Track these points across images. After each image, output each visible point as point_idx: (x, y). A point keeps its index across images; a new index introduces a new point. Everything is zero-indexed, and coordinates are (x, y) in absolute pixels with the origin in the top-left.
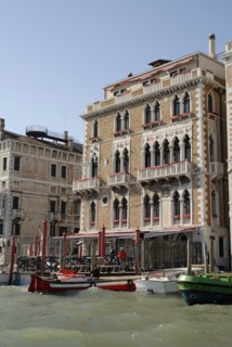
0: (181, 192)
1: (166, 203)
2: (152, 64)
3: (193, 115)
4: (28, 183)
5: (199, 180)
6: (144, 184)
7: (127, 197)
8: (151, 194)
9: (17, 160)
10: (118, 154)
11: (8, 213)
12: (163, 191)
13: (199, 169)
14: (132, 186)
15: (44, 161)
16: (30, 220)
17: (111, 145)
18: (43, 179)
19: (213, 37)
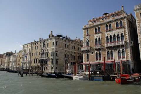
0: (121, 50)
1: (116, 53)
2: (104, 14)
3: (124, 27)
4: (59, 49)
5: (128, 46)
6: (107, 48)
7: (101, 52)
8: (110, 51)
9: (57, 42)
10: (96, 39)
11: (55, 57)
12: (114, 50)
13: (128, 43)
14: (102, 48)
15: (63, 43)
16: (60, 60)
17: (94, 37)
18: (63, 48)
19: (123, 7)
